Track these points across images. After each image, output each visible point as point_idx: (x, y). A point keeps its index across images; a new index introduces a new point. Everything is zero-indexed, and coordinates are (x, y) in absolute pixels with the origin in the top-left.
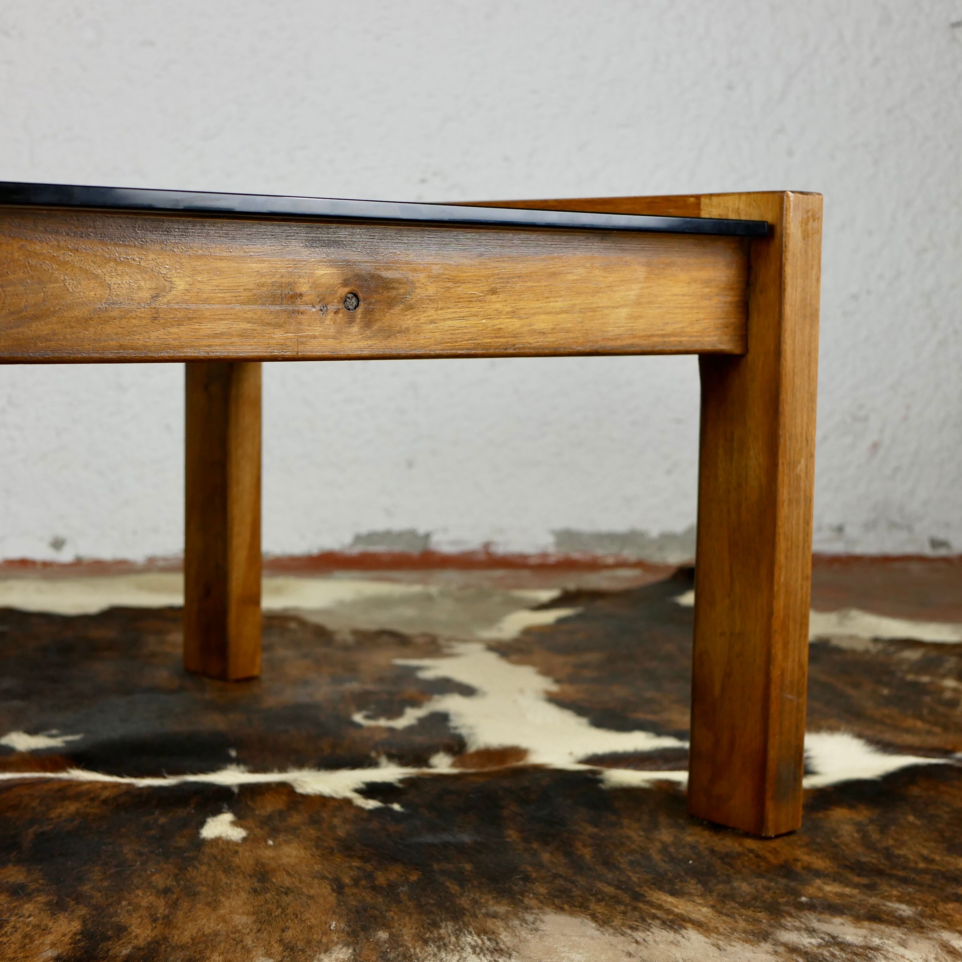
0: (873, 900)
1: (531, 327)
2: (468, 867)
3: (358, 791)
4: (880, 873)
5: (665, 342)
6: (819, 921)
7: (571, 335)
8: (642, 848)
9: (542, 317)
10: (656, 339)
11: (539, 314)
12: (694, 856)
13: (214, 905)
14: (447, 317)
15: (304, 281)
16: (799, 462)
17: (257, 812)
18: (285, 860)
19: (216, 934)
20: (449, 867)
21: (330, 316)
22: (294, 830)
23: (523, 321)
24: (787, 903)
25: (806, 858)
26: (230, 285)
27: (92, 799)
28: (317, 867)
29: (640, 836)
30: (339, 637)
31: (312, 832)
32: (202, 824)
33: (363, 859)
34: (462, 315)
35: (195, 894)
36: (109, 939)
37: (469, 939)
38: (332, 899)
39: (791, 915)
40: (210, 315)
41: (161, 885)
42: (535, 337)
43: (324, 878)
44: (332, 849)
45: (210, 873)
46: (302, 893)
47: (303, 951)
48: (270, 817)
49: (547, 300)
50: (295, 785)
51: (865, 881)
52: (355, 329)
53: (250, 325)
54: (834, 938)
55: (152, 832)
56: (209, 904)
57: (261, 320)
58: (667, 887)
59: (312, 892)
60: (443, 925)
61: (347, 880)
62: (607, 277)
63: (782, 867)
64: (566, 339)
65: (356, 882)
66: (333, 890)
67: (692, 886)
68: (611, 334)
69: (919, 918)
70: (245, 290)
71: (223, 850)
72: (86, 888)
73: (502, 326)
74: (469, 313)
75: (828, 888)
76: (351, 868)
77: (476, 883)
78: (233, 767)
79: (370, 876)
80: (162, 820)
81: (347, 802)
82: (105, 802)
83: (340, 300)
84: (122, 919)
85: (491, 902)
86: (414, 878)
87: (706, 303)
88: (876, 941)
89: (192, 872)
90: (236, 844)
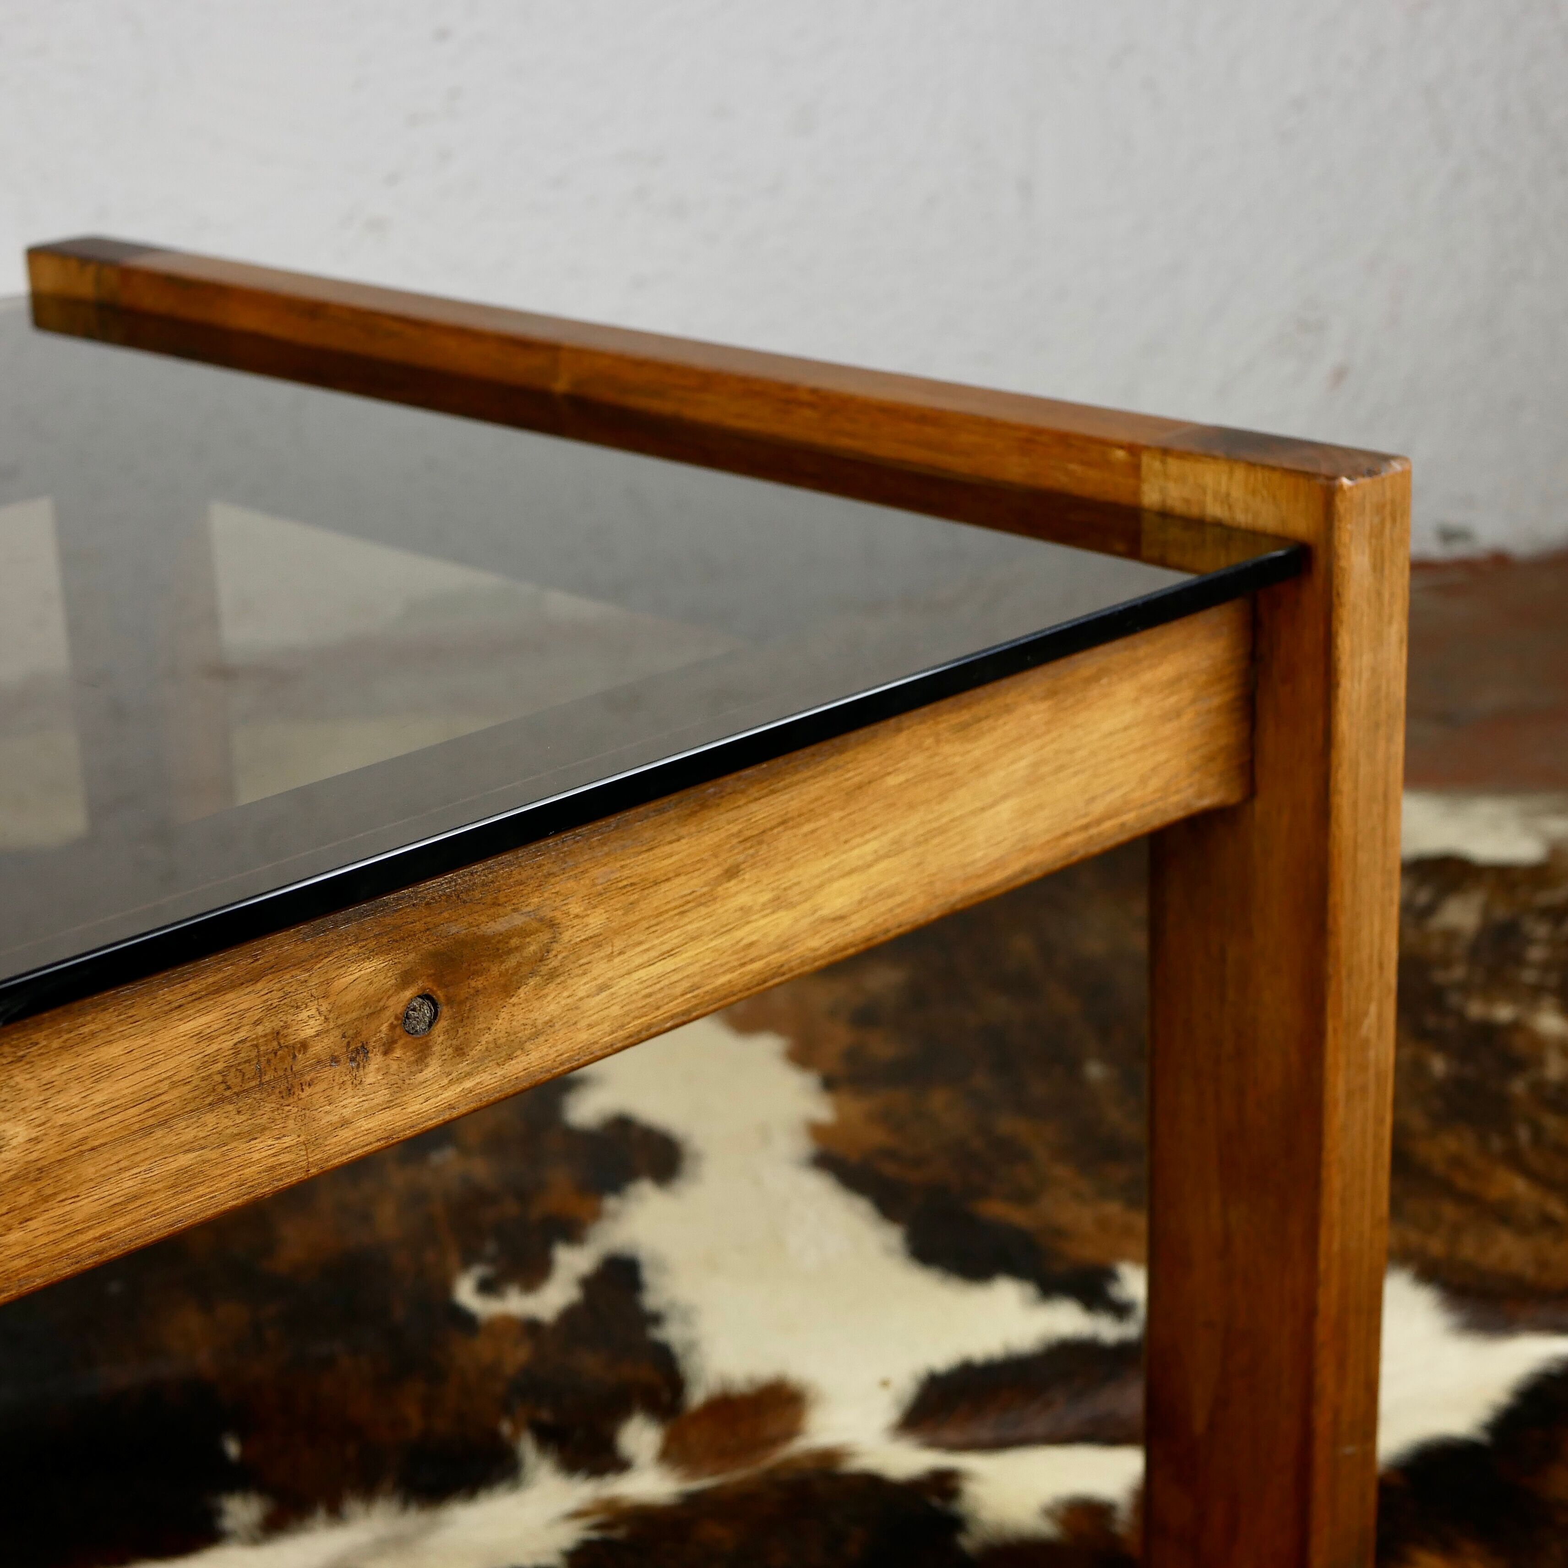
1: (817, 915)
5: (1091, 838)
7: (899, 899)
9: (836, 885)
10: (1072, 840)
11: (831, 880)
14: (633, 965)
15: (309, 1013)
16: (1366, 1013)
21: (376, 1060)
23: (799, 908)
26: (135, 1088)
34: (665, 948)
40: (96, 1171)
42: (824, 932)
49: (847, 846)
52: (433, 1068)
53: (191, 1155)
57: (216, 1136)
62: (969, 752)
64: (891, 910)
68: (982, 864)
70: (174, 1085)
73: (754, 938)
74: (683, 937)
83: (395, 1023)
87: (1168, 729)
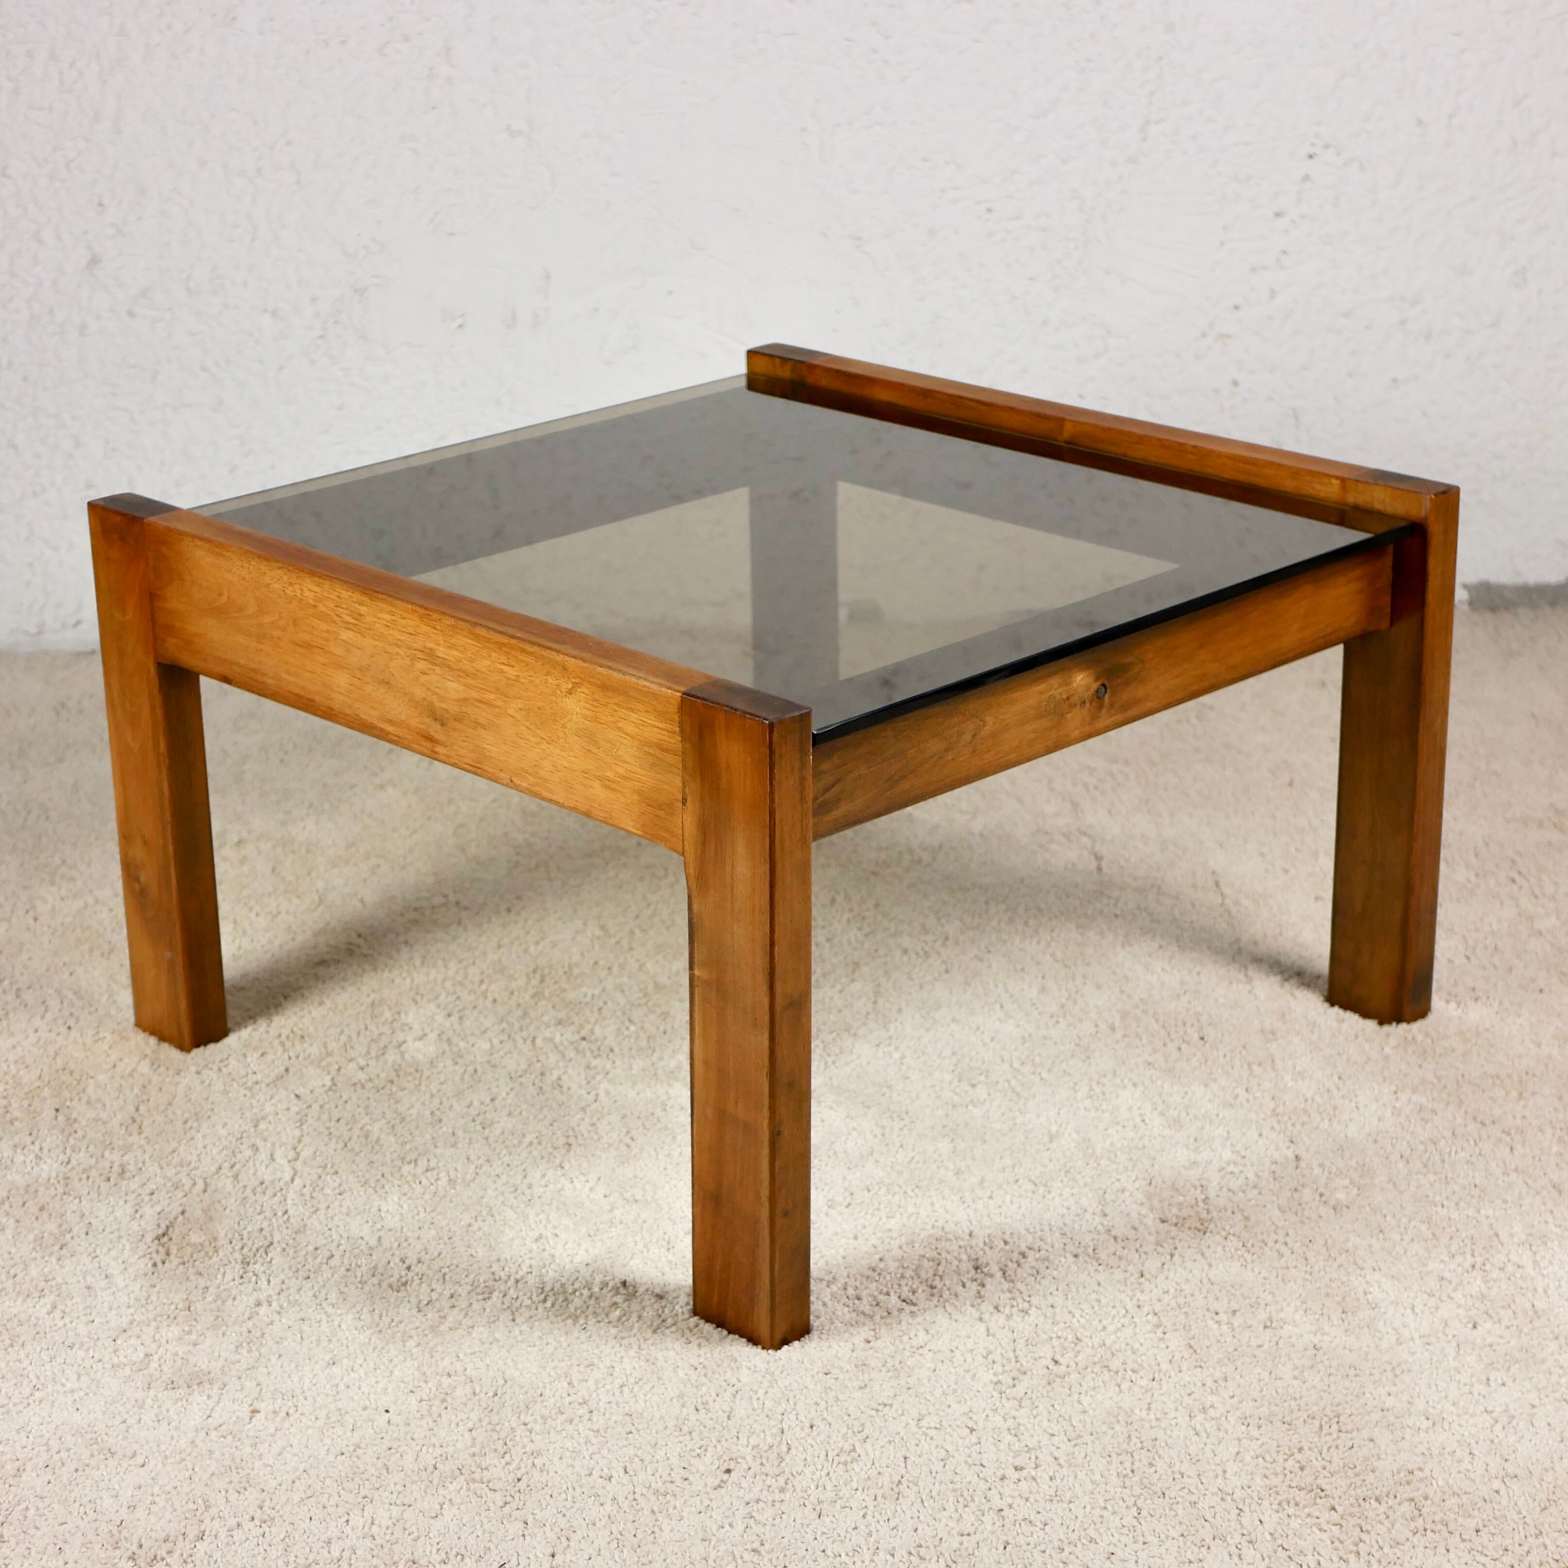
5: (1326, 641)
10: (1319, 641)
21: (1087, 706)
26: (1021, 709)
70: (1032, 709)
83: (1094, 693)
87: (1358, 597)
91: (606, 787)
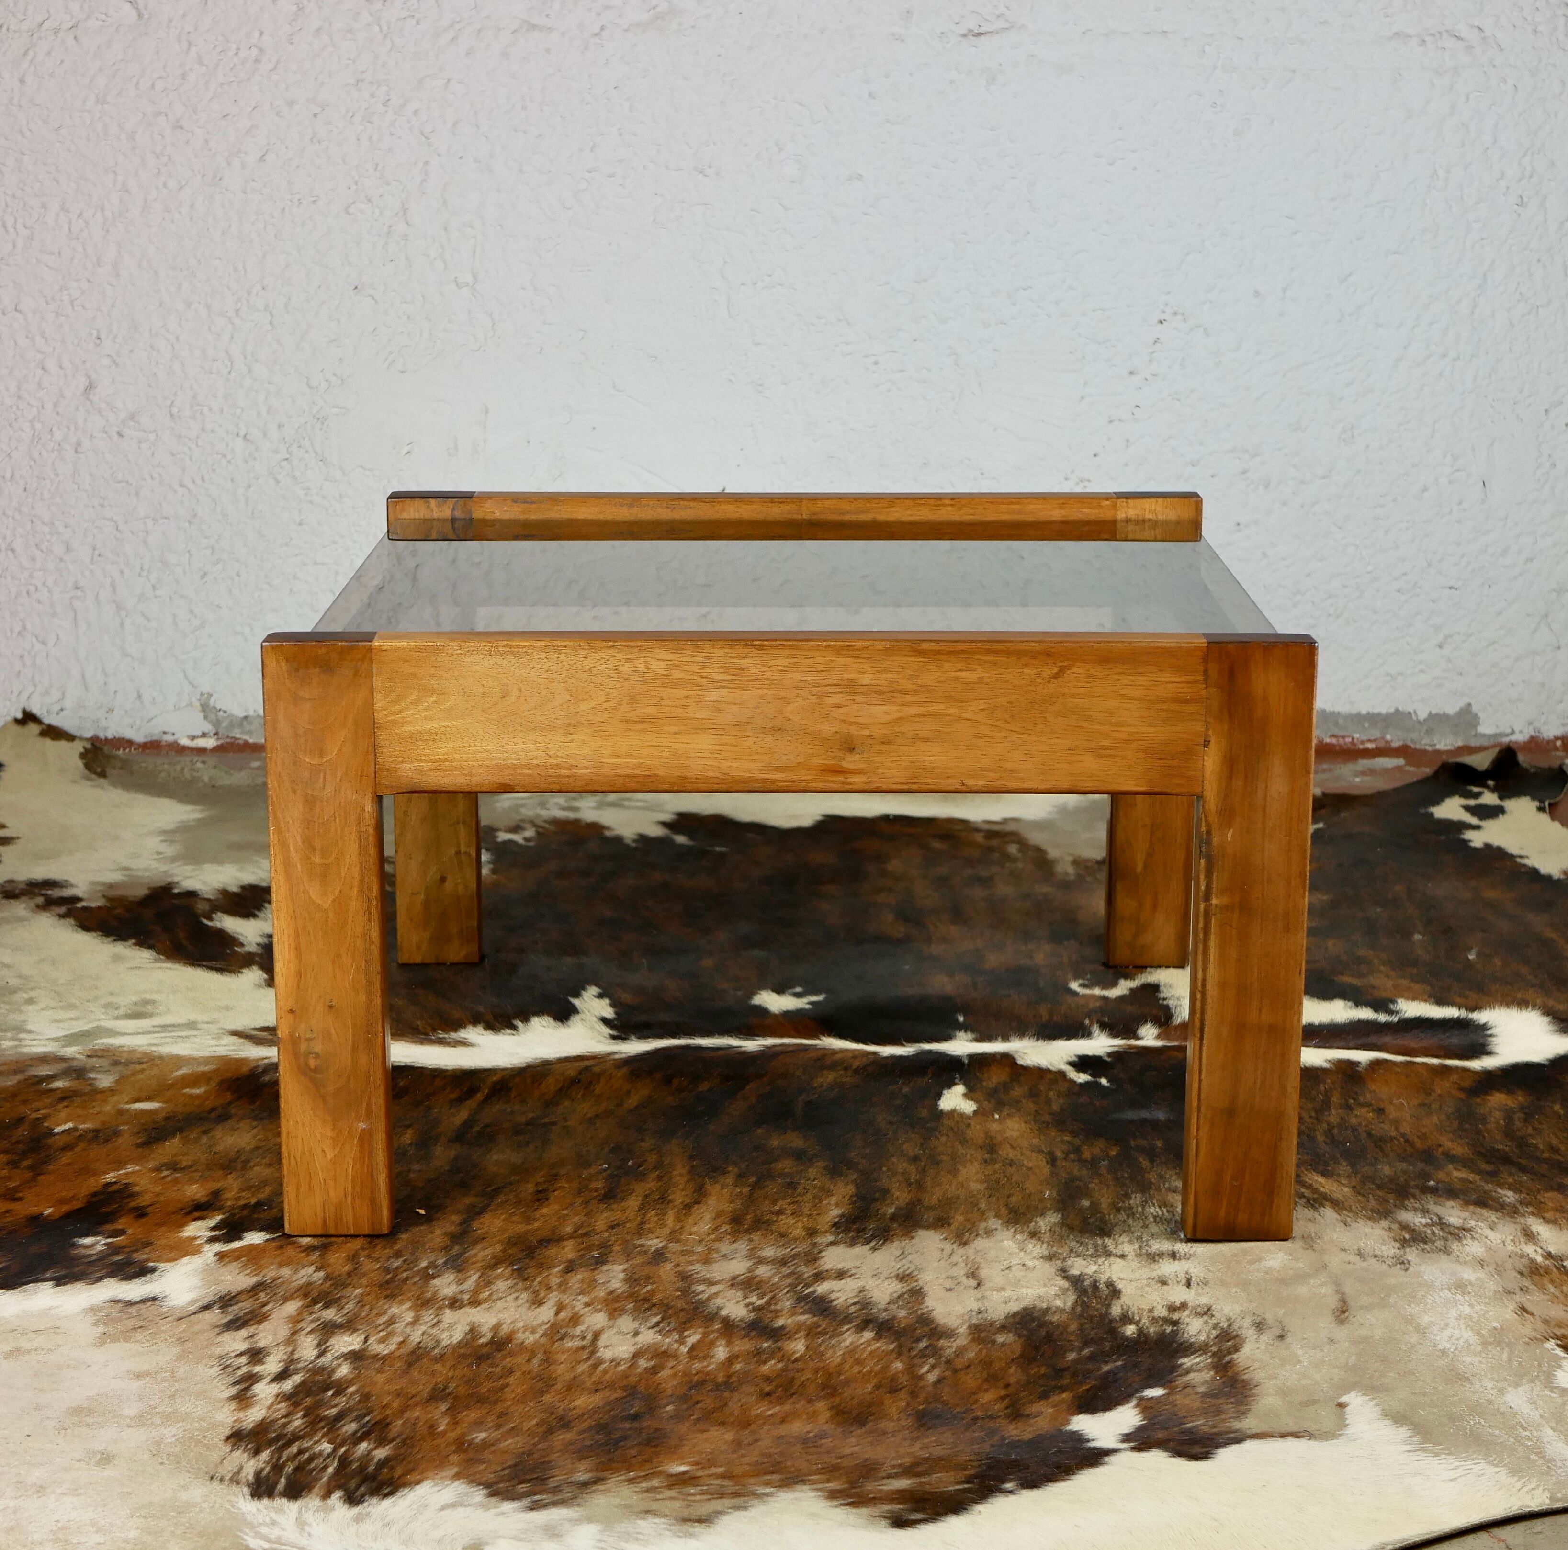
0: (1489, 1187)
2: (1159, 1144)
3: (1070, 1064)
4: (1506, 1160)
6: (1435, 1203)
8: (1309, 1129)
12: (1353, 1139)
13: (954, 1172)
17: (984, 1084)
18: (1009, 1134)
19: (958, 1197)
20: (1144, 1143)
22: (1016, 1104)
24: (1417, 1187)
25: (1448, 1144)
27: (846, 1069)
28: (1036, 1141)
29: (1311, 1117)
30: (1059, 869)
31: (1031, 1106)
32: (939, 1095)
33: (1074, 1134)
35: (938, 1163)
36: (876, 1200)
37: (1152, 1210)
38: (1047, 1170)
39: (1414, 1197)
41: (911, 1154)
43: (1040, 1151)
44: (1048, 1124)
45: (949, 1144)
46: (1023, 1165)
47: (1024, 1214)
48: (995, 1090)
50: (1016, 1056)
51: (1489, 1168)
54: (1440, 1219)
55: (898, 1102)
56: (949, 1172)
58: (1321, 1168)
59: (1031, 1164)
60: (1133, 1196)
61: (1059, 1154)
63: (1425, 1151)
65: (1067, 1154)
66: (1048, 1163)
67: (1344, 1168)
69: (1518, 1205)
71: (958, 1122)
72: (853, 1154)
75: (1456, 1174)
76: (1062, 1141)
77: (1163, 1159)
78: (961, 1034)
79: (1077, 1150)
80: (906, 1090)
81: (1062, 1074)
82: (856, 1071)
84: (885, 1182)
85: (1174, 1177)
86: (1113, 1153)
88: (1473, 1223)
89: (934, 1142)
90: (969, 1117)
91: (1100, 756)
